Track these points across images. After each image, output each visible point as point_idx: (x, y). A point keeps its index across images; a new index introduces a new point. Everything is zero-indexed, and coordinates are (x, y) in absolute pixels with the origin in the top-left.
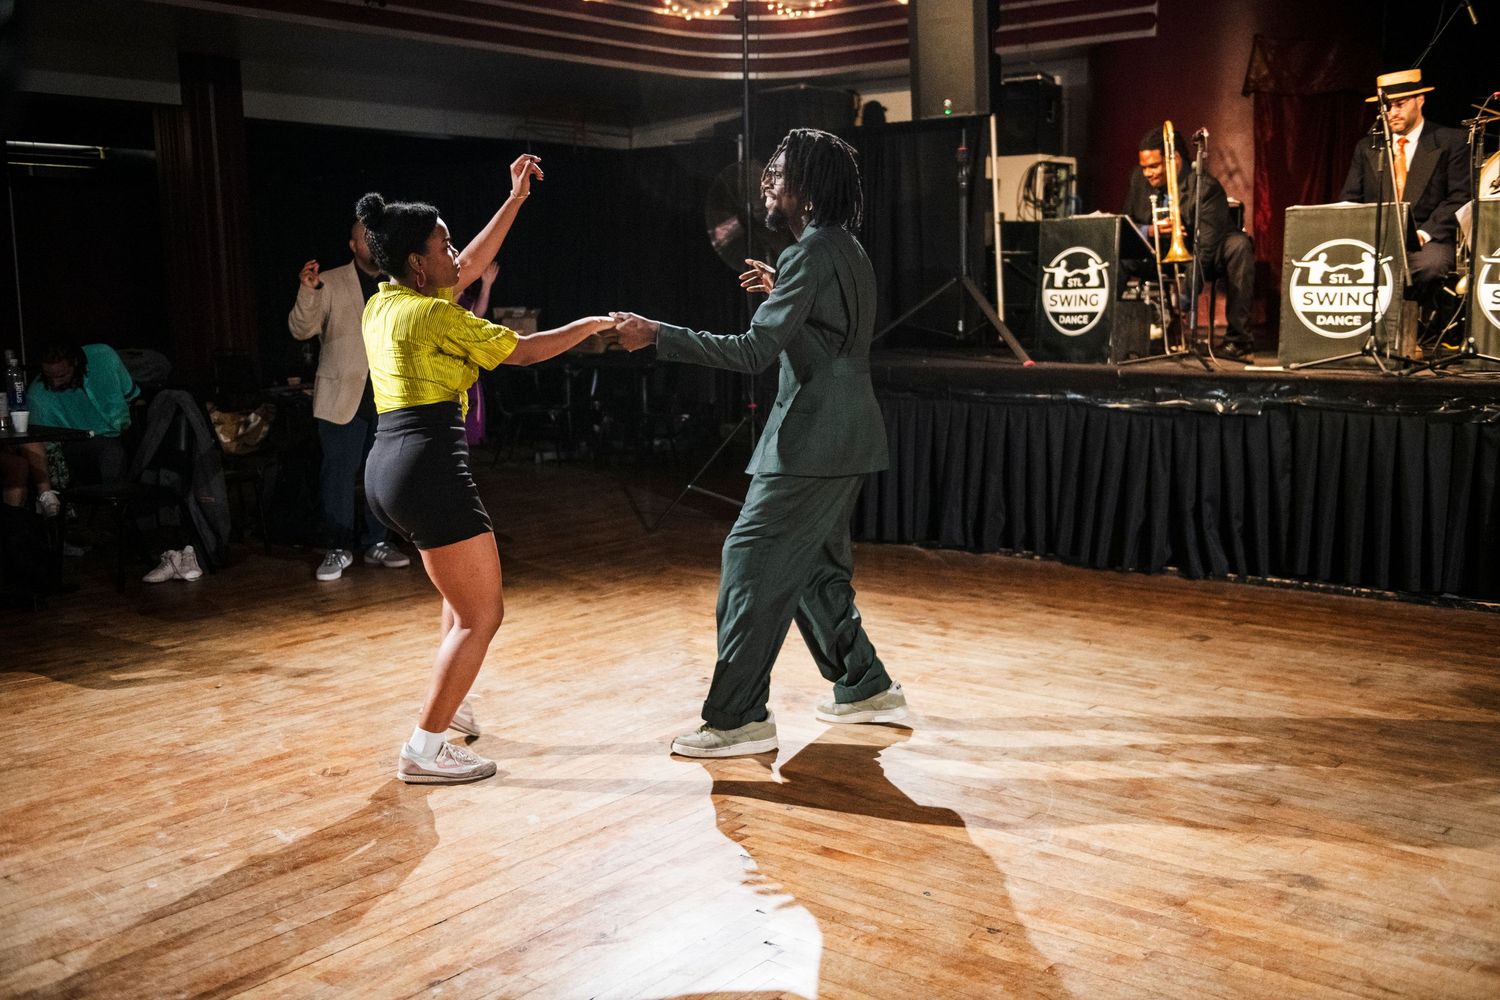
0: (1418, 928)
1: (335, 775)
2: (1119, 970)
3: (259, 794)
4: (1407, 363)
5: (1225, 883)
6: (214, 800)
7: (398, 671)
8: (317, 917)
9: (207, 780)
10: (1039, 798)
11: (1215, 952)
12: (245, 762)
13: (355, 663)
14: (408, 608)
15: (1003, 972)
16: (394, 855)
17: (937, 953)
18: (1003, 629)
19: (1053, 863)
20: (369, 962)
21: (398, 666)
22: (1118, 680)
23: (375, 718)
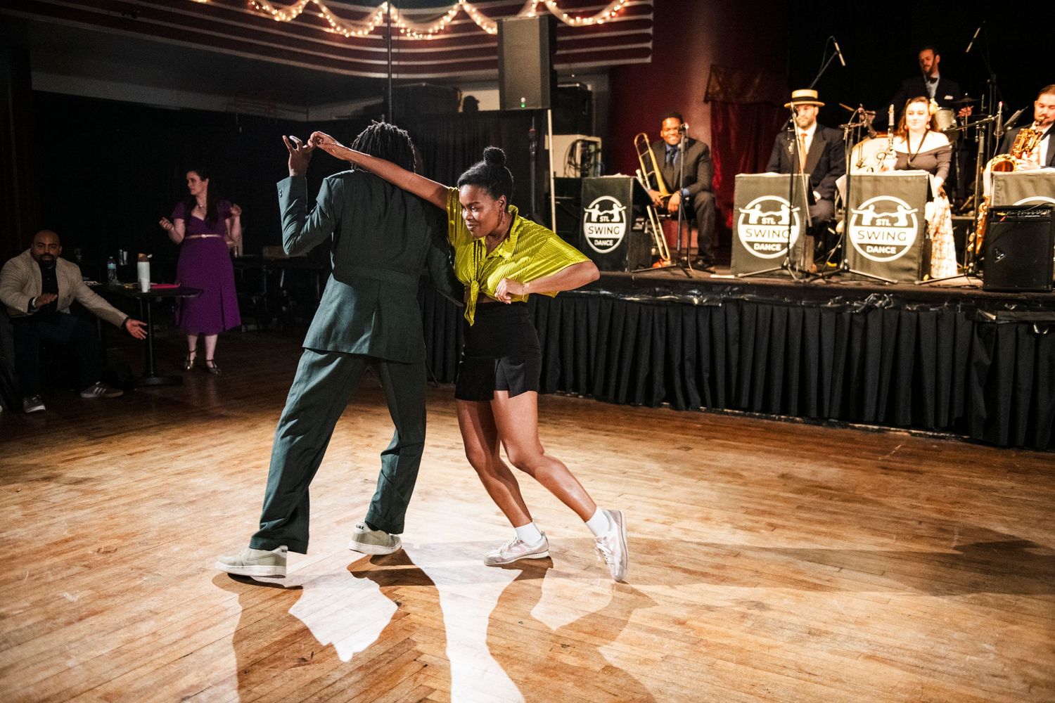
0: (827, 633)
1: (107, 552)
2: (646, 669)
3: (51, 568)
4: (808, 274)
5: (709, 608)
6: (18, 573)
7: (150, 478)
8: (98, 654)
9: (13, 558)
10: (590, 556)
11: (706, 654)
12: (40, 545)
13: (119, 472)
14: (156, 433)
15: (573, 674)
16: (152, 608)
17: (529, 663)
18: (561, 444)
19: (601, 599)
20: (137, 685)
21: (149, 475)
22: (636, 477)
23: (135, 512)
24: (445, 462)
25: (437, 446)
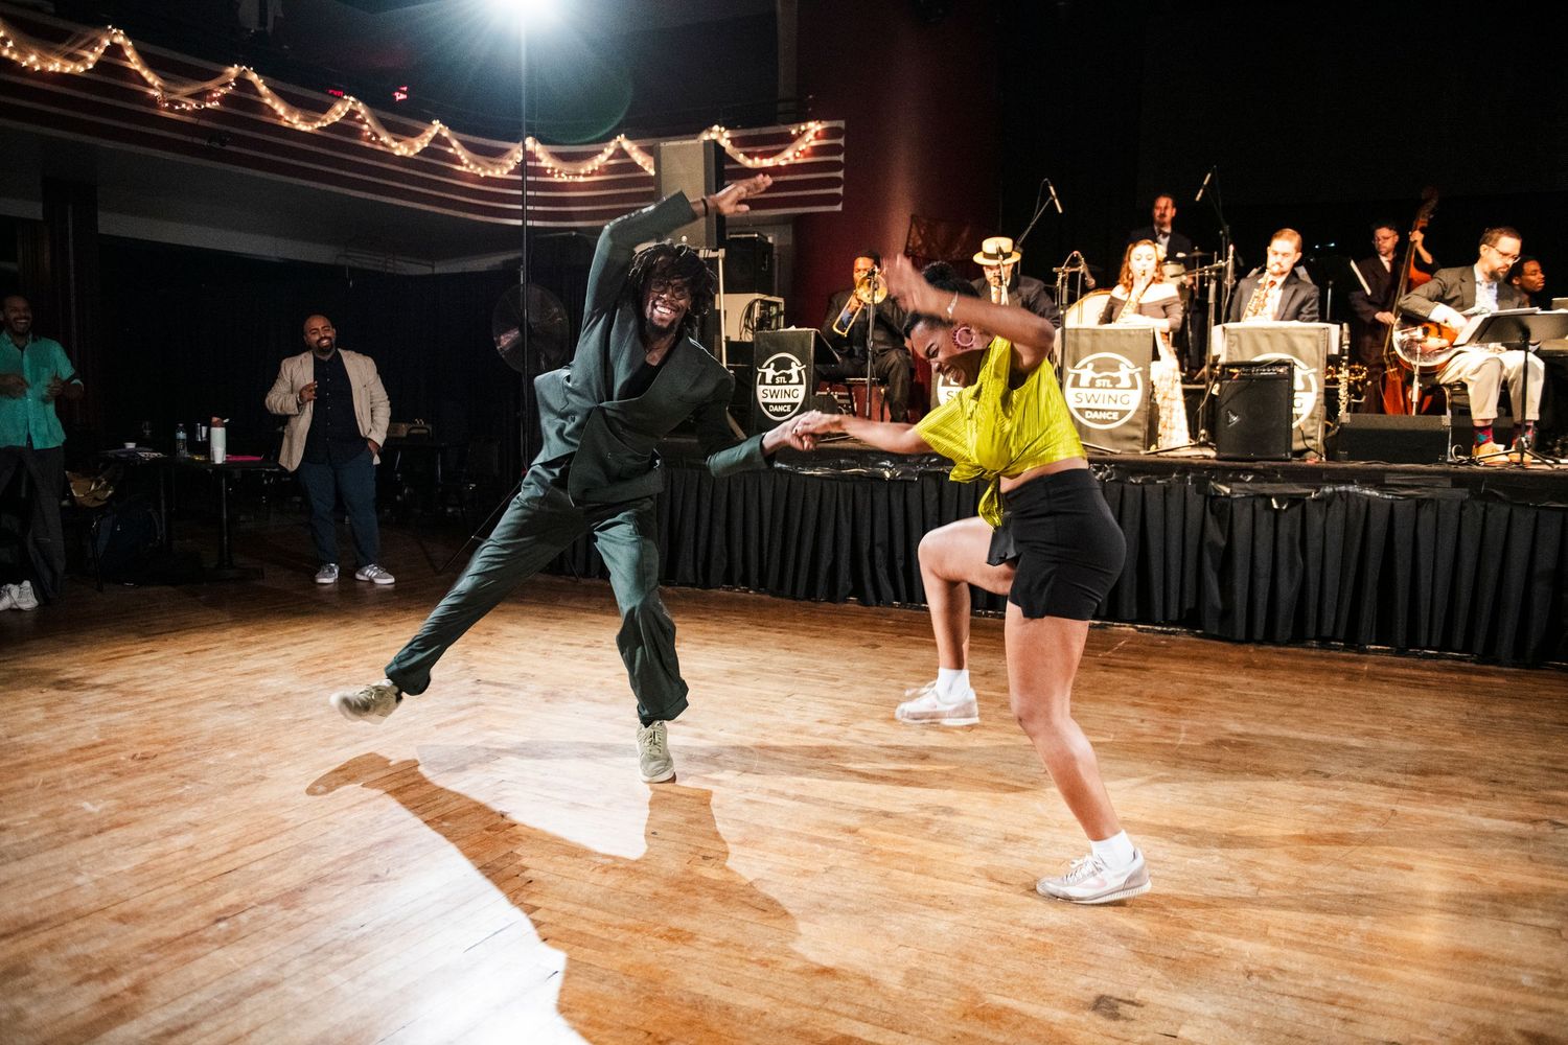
0: (1026, 838)
1: (143, 759)
2: (804, 881)
3: (70, 776)
5: (887, 815)
6: (29, 780)
7: (209, 678)
8: (116, 870)
9: (25, 764)
10: (746, 761)
11: (879, 864)
12: (62, 750)
13: (171, 672)
14: (223, 630)
15: (713, 888)
16: (192, 819)
17: (660, 876)
18: (722, 642)
19: (756, 806)
20: (162, 905)
21: (209, 675)
22: (811, 676)
23: (185, 714)
24: (579, 661)
25: (571, 644)
